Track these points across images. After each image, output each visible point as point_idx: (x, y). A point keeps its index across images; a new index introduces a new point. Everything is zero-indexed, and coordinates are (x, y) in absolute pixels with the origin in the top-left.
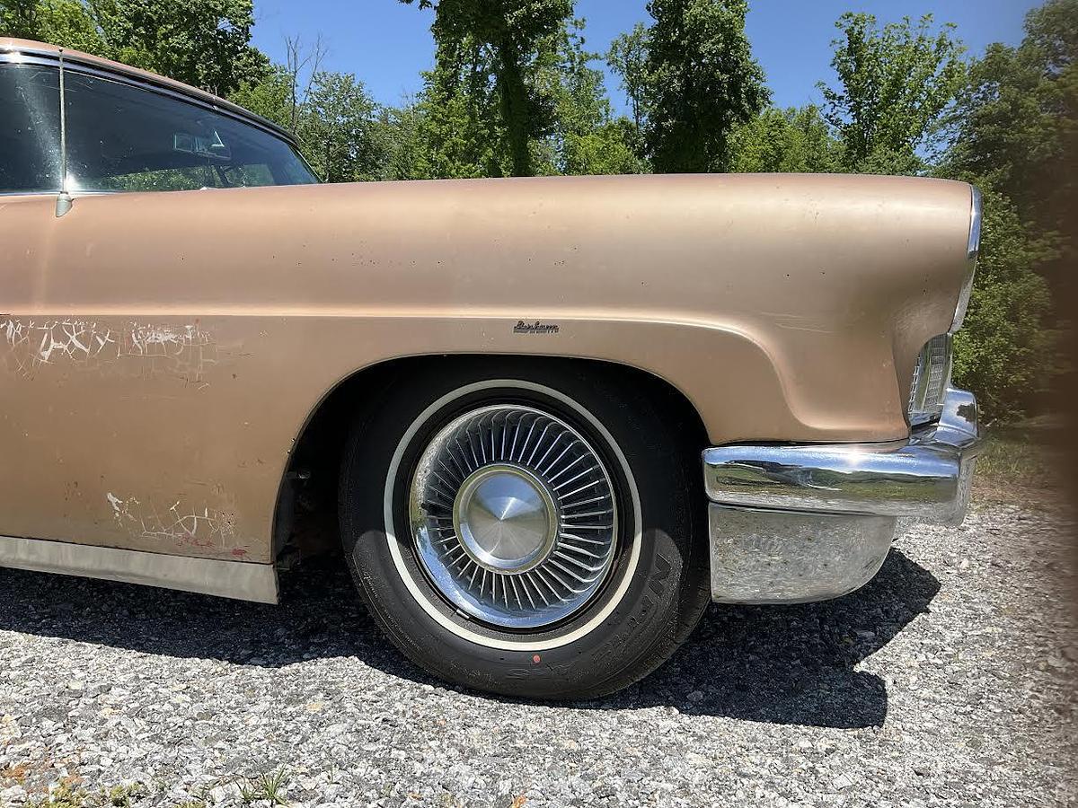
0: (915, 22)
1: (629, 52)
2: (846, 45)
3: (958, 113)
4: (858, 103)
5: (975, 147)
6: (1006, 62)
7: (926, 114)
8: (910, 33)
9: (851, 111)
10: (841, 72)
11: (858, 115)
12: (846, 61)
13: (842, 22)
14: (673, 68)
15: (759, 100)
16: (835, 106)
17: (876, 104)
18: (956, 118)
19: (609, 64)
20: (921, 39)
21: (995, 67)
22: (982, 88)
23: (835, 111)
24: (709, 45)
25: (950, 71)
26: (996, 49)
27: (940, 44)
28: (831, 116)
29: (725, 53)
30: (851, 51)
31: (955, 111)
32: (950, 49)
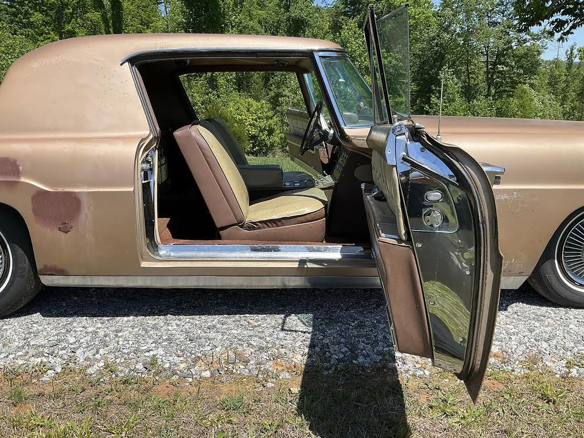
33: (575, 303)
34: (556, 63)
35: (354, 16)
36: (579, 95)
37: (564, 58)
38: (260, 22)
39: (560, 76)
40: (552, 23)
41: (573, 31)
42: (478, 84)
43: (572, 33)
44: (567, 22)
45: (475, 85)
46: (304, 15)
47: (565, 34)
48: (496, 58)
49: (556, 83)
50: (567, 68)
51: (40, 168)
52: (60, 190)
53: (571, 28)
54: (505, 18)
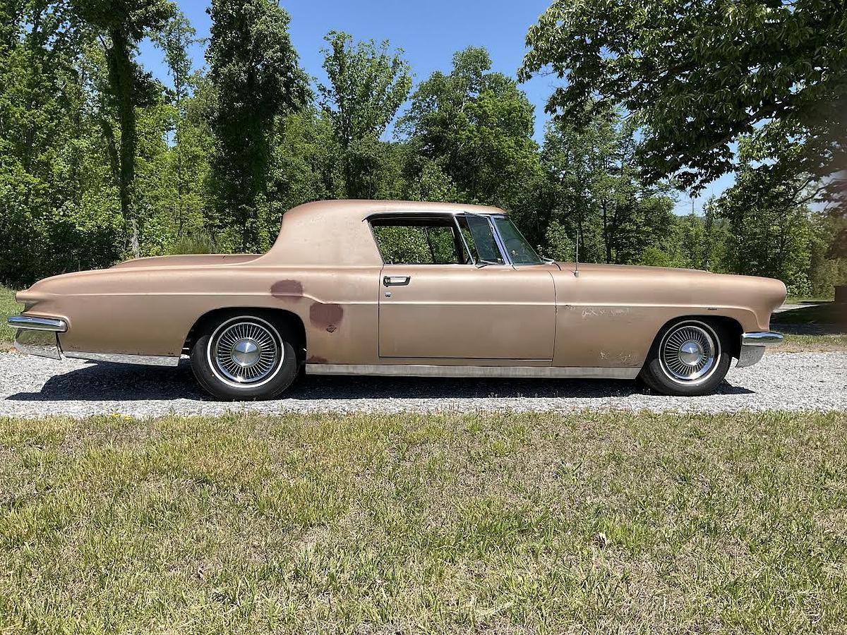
0: (378, 45)
1: (170, 34)
2: (332, 53)
3: (413, 115)
4: (342, 97)
5: (425, 139)
6: (444, 86)
7: (388, 111)
8: (375, 51)
9: (336, 102)
10: (330, 73)
11: (342, 106)
12: (332, 65)
13: (329, 37)
14: (241, 64)
15: (307, 98)
16: (325, 97)
17: (355, 99)
18: (412, 118)
19: (152, 40)
20: (383, 57)
21: (436, 87)
22: (428, 100)
23: (325, 100)
24: (270, 52)
25: (403, 83)
26: (438, 75)
27: (395, 63)
28: (323, 104)
29: (281, 60)
30: (336, 58)
31: (411, 113)
32: (401, 67)
33: (679, 392)
34: (691, 219)
35: (437, 157)
36: (723, 260)
37: (700, 214)
38: (306, 159)
39: (697, 235)
40: (680, 176)
41: (705, 185)
42: (595, 245)
43: (704, 187)
44: (696, 175)
45: (591, 247)
46: (372, 154)
47: (696, 188)
48: (616, 212)
49: (694, 244)
50: (706, 227)
51: (318, 288)
52: (329, 302)
53: (702, 182)
54: (625, 164)
